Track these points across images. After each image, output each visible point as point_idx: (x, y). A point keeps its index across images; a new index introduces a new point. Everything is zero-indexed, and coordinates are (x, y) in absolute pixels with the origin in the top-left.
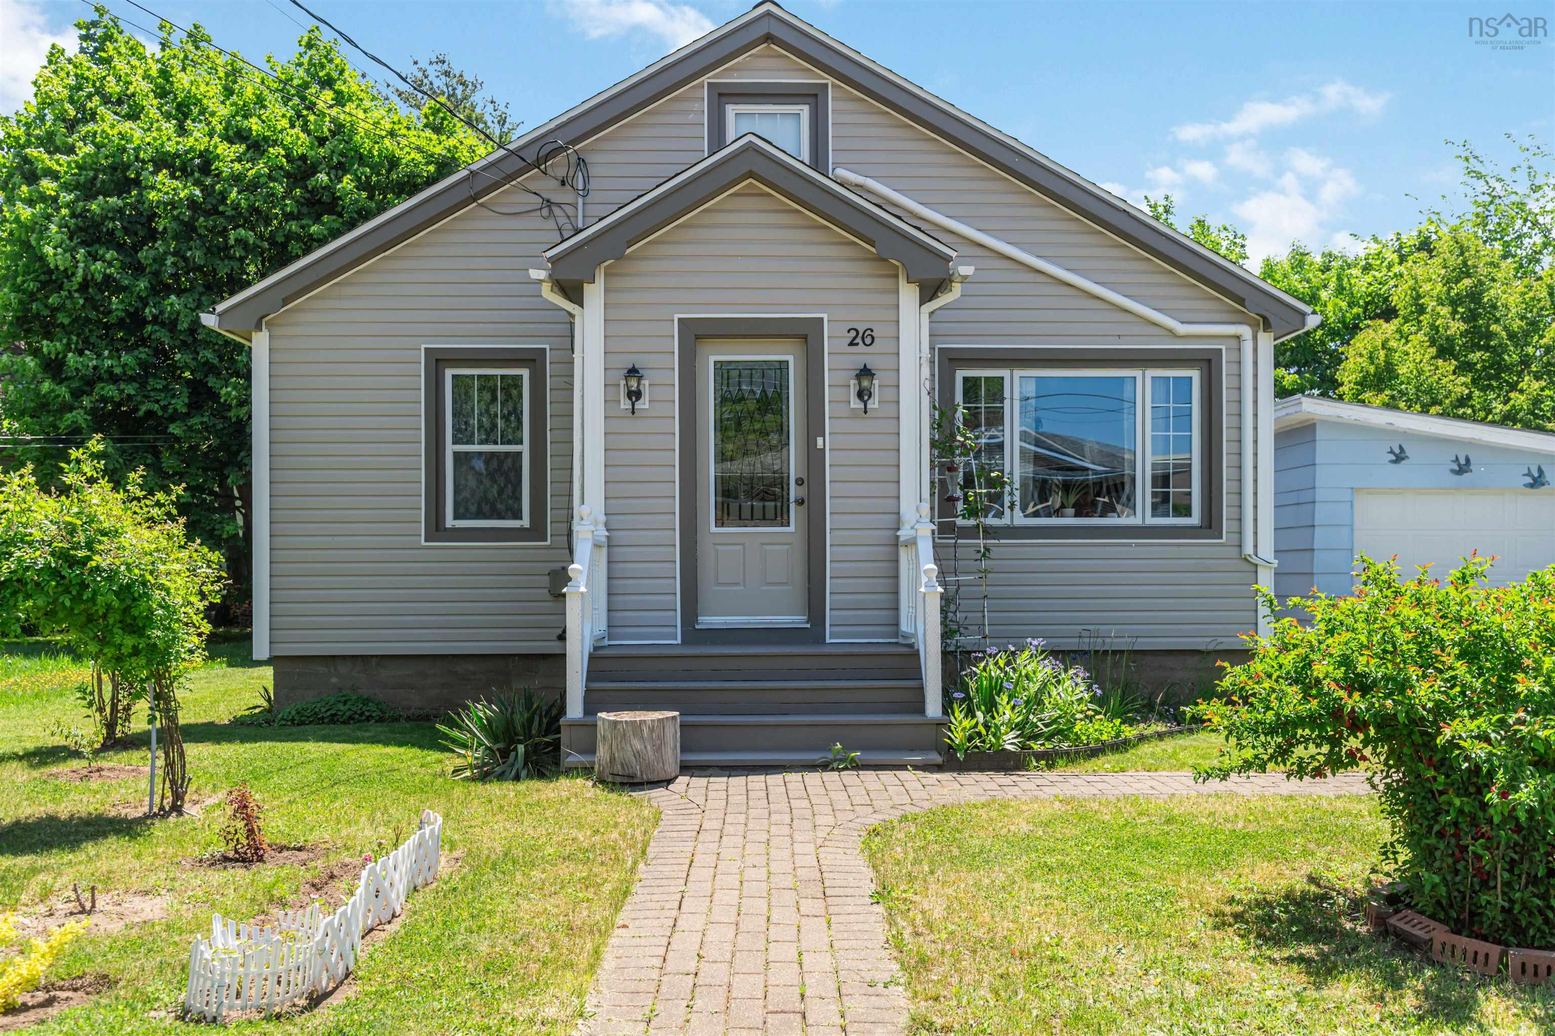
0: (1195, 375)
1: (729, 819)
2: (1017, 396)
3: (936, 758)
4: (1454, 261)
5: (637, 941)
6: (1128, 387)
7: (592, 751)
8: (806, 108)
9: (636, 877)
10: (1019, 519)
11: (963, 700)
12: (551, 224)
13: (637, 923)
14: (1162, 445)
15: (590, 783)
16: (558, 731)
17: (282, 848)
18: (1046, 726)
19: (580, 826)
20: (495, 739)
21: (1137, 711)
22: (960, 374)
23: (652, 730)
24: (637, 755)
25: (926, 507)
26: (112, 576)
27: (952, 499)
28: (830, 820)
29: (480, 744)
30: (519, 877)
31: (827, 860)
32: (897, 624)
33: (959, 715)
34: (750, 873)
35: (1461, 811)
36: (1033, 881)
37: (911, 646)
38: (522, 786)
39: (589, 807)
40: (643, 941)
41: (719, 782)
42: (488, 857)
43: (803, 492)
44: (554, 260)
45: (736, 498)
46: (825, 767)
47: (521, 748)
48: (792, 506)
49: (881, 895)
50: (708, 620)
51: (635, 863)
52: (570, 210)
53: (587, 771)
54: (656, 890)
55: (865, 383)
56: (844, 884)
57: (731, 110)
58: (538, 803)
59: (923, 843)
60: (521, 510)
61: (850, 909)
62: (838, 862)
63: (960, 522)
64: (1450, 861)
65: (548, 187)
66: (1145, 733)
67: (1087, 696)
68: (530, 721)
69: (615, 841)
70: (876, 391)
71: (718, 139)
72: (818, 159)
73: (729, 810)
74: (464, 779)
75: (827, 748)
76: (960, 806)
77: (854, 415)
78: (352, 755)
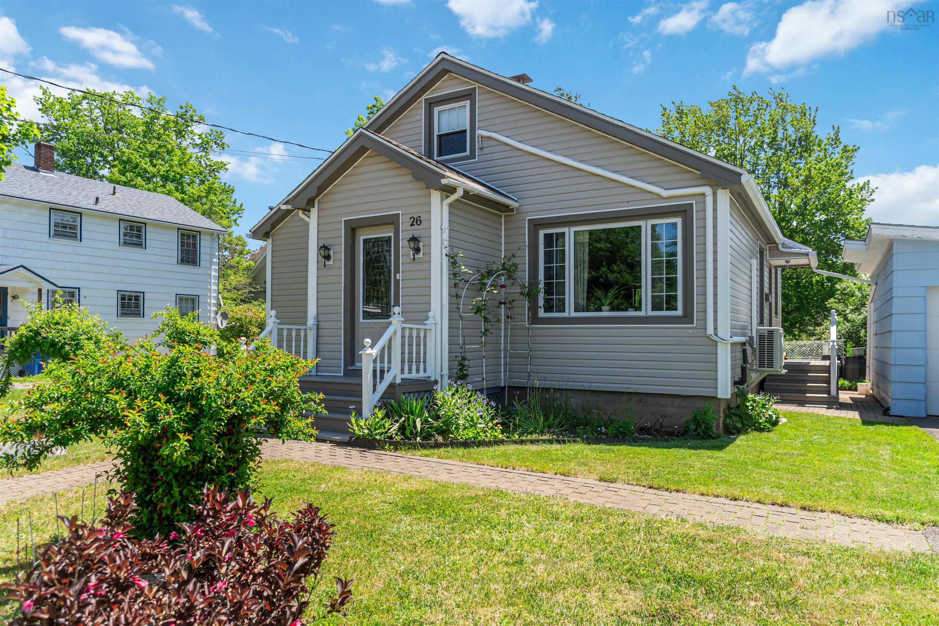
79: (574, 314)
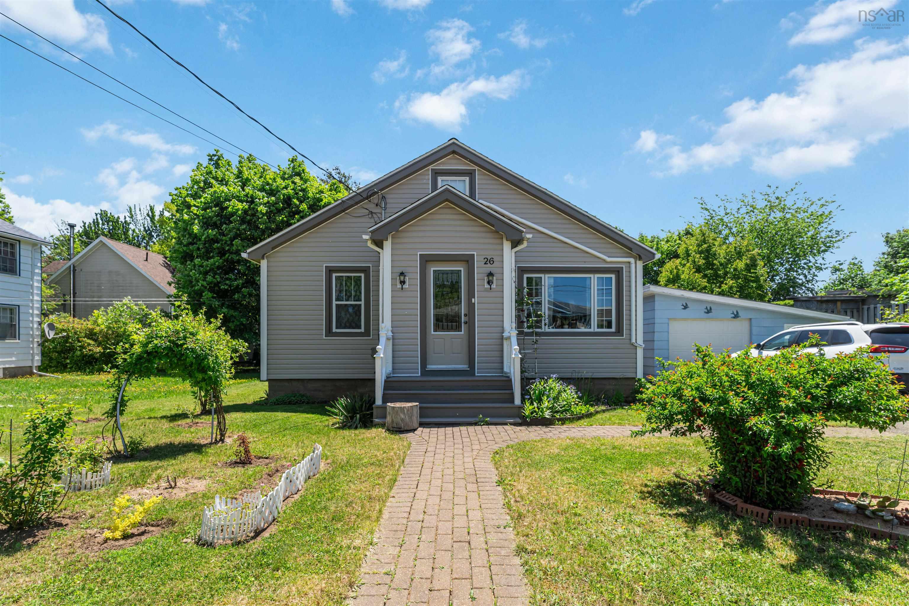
0: (613, 276)
1: (438, 447)
2: (547, 284)
3: (519, 420)
4: (700, 238)
5: (398, 504)
6: (588, 282)
7: (385, 417)
8: (468, 178)
9: (400, 473)
10: (547, 330)
11: (529, 399)
12: (372, 220)
13: (399, 495)
14: (600, 302)
15: (384, 430)
16: (372, 409)
17: (260, 458)
18: (561, 408)
19: (378, 450)
20: (348, 412)
21: (594, 401)
22: (525, 276)
23: (408, 410)
24: (402, 420)
25: (514, 325)
26: (193, 350)
27: (523, 322)
28: (478, 447)
29: (343, 414)
30: (352, 473)
31: (477, 464)
32: (502, 369)
33: (528, 404)
34: (447, 471)
35: (749, 452)
36: (563, 476)
37: (508, 377)
38: (357, 432)
39: (383, 441)
40: (401, 504)
41: (434, 430)
42: (340, 463)
43: (467, 319)
44: (372, 232)
45: (442, 321)
46: (476, 424)
47: (358, 416)
48: (463, 324)
49: (500, 483)
50: (430, 367)
51: (400, 467)
52: (379, 215)
53: (383, 426)
54: (408, 479)
55: (491, 278)
56: (485, 476)
57: (440, 179)
58: (363, 439)
59: (516, 458)
60: (361, 326)
61: (487, 488)
62: (482, 466)
63: (526, 330)
64: (743, 472)
65: (372, 207)
66: (598, 410)
67: (575, 396)
68: (362, 405)
69: (392, 456)
70: (495, 282)
71: (435, 187)
72: (472, 194)
73: (438, 442)
74: (335, 428)
75: (476, 416)
76: (529, 441)
77: (486, 290)
78: (294, 418)
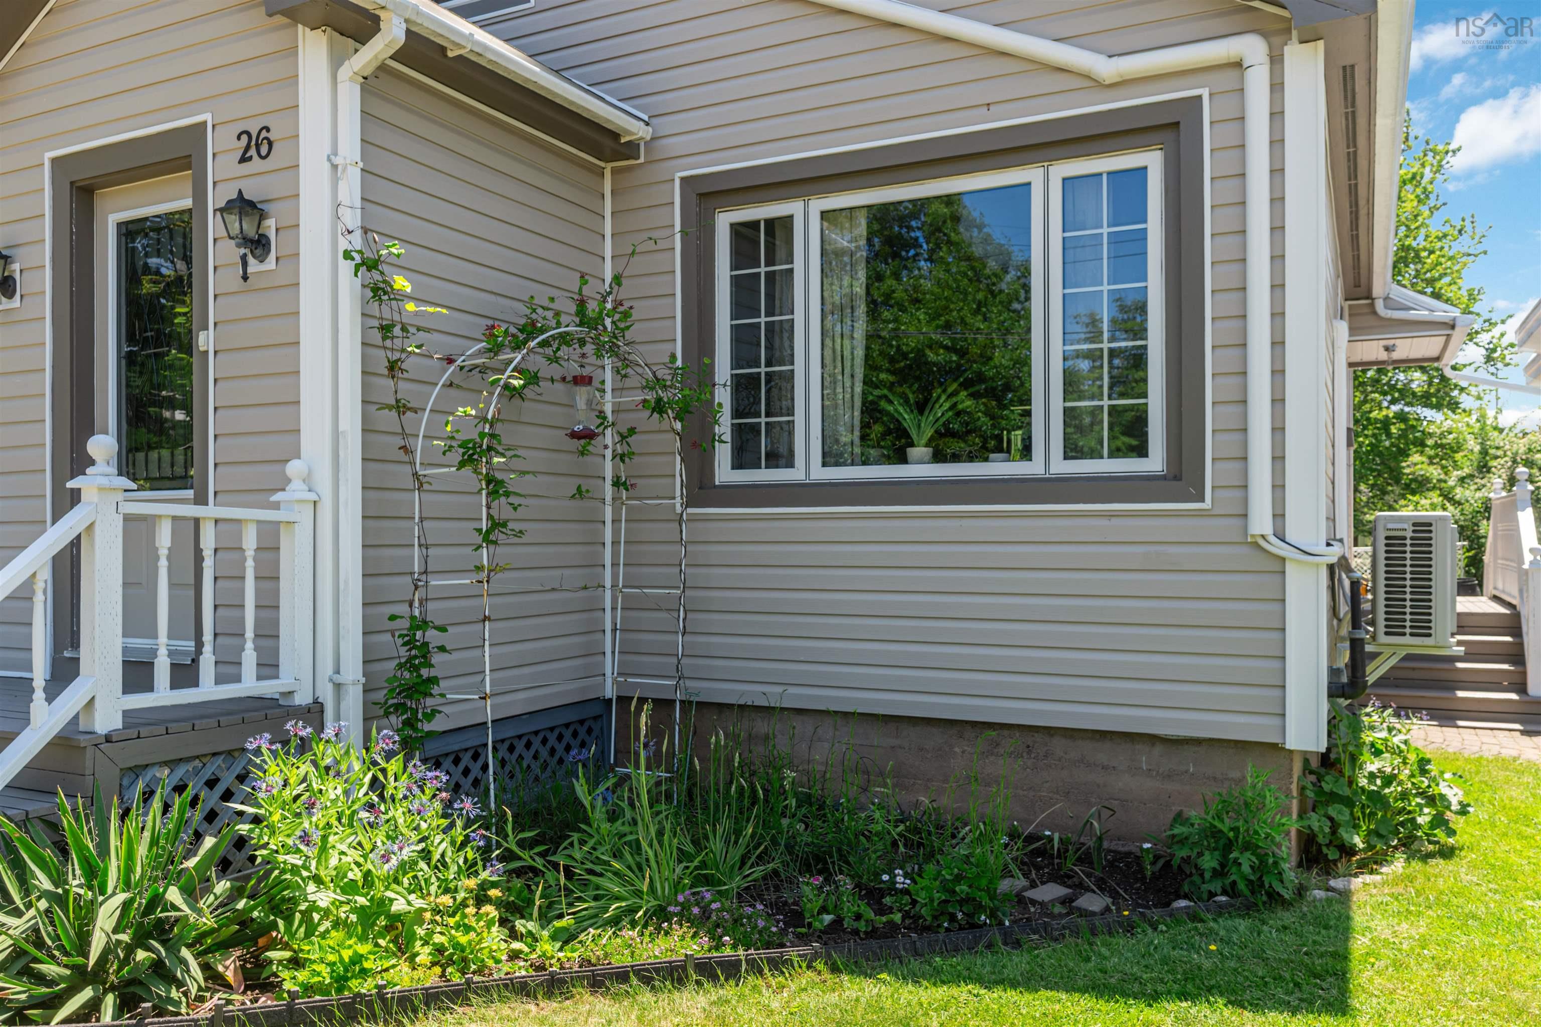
0: (1152, 160)
22: (725, 220)
70: (273, 240)
79: (821, 474)
